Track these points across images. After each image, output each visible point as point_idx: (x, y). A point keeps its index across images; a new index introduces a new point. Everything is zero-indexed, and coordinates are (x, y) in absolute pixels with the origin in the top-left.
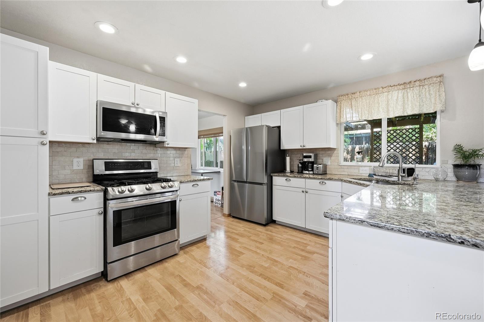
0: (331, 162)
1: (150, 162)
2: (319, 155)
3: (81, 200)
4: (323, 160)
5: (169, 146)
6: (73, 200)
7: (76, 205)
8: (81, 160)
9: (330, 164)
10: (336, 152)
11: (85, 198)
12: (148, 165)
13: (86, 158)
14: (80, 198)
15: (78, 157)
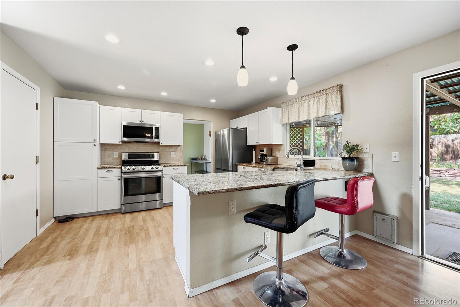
0: (280, 155)
1: (154, 154)
2: (273, 150)
3: (111, 172)
4: (275, 153)
5: (162, 144)
6: (107, 171)
7: (108, 173)
8: (117, 153)
9: (279, 157)
10: (282, 147)
11: (112, 171)
12: (152, 156)
13: (120, 152)
14: (110, 171)
15: (116, 151)
